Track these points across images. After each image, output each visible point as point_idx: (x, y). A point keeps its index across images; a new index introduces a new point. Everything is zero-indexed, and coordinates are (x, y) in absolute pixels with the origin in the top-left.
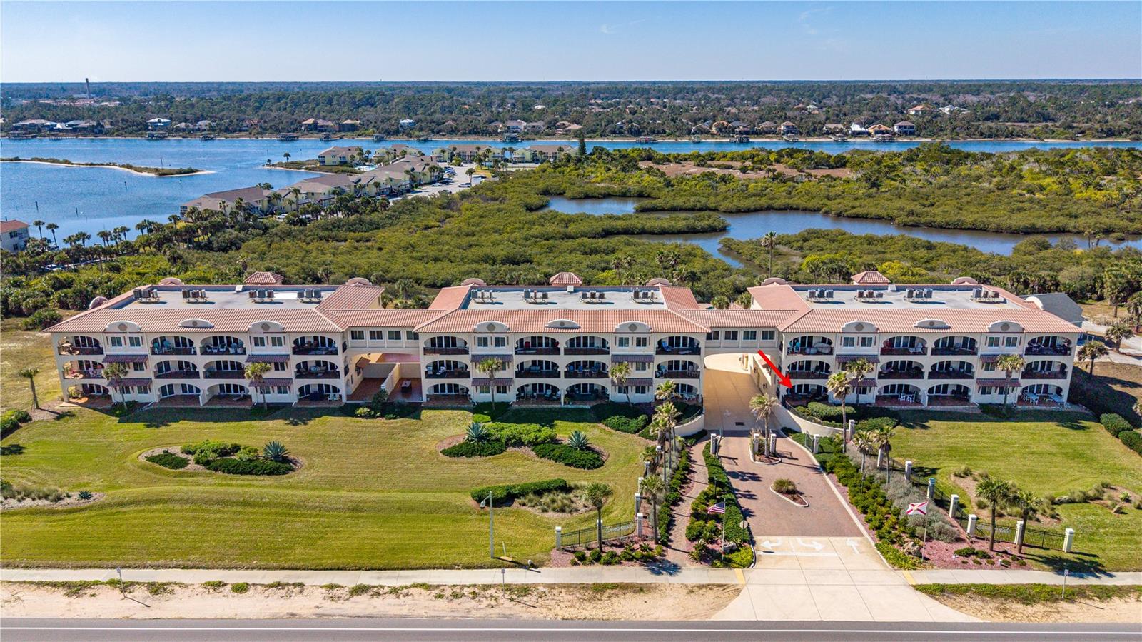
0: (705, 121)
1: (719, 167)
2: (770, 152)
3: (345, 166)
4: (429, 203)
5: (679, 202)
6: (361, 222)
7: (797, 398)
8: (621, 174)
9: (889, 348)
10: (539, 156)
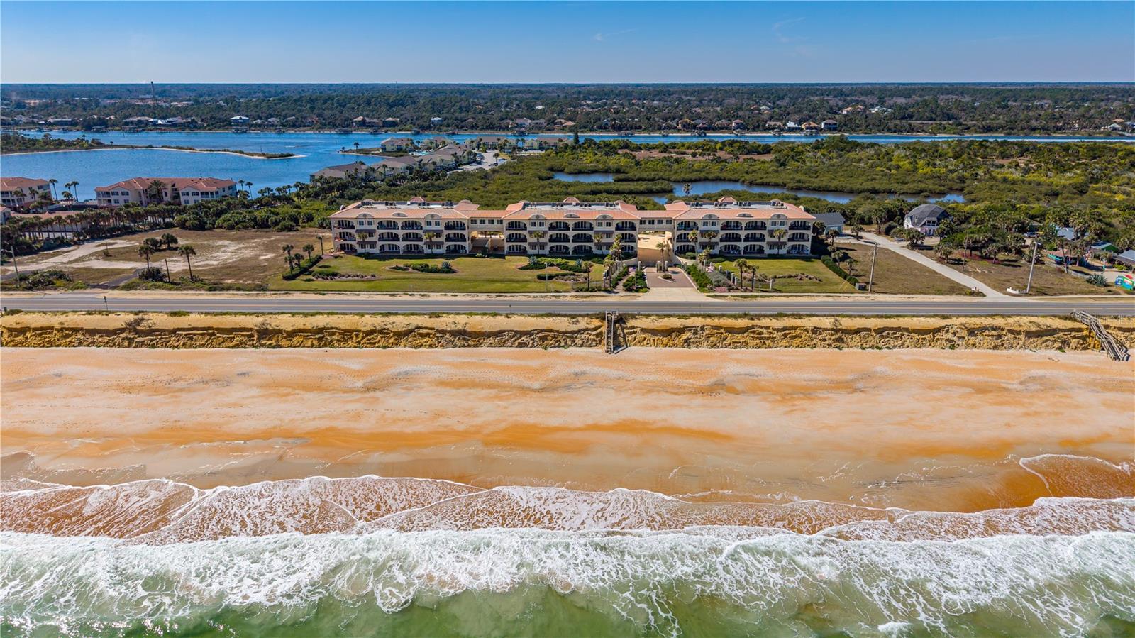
0: (674, 119)
1: (677, 153)
2: (717, 143)
3: (400, 152)
4: (472, 175)
5: (644, 175)
6: (433, 185)
7: (681, 251)
8: (605, 157)
9: (725, 227)
10: (544, 145)
